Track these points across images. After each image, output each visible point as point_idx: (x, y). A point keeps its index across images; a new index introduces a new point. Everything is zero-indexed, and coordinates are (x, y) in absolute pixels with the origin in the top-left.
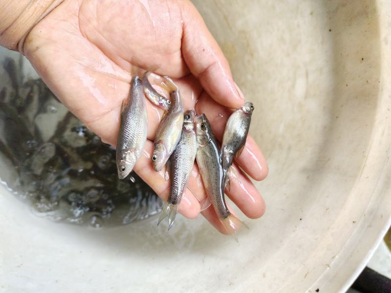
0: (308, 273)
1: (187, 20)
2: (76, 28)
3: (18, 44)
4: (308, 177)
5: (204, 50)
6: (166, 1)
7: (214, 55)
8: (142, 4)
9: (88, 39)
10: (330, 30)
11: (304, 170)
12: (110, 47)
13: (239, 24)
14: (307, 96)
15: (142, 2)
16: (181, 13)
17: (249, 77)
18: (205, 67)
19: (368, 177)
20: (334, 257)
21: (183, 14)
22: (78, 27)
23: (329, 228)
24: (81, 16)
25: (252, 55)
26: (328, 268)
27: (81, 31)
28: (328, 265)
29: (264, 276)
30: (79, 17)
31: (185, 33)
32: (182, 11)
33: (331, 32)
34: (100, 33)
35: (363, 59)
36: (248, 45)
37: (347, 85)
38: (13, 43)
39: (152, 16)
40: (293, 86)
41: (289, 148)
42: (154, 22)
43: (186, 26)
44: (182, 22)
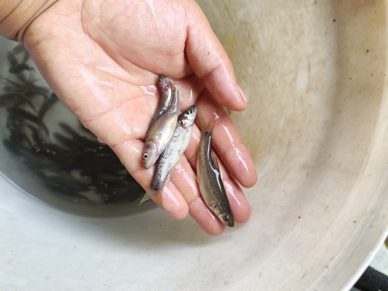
0: (306, 274)
1: (192, 22)
2: (79, 25)
3: (17, 34)
4: (308, 174)
5: (209, 53)
6: (172, 2)
7: (219, 58)
8: (147, 5)
9: (90, 36)
10: (334, 21)
11: (304, 167)
12: (111, 45)
13: (241, 14)
14: (308, 90)
15: (148, 2)
16: (186, 15)
17: (250, 70)
18: (210, 70)
19: (370, 175)
20: (332, 258)
21: (188, 16)
22: (80, 23)
23: (328, 228)
24: (83, 13)
25: (253, 47)
26: (327, 270)
27: (83, 28)
28: (327, 267)
29: (260, 275)
30: (81, 13)
31: (190, 35)
32: (187, 13)
33: (335, 23)
34: (103, 31)
35: (368, 51)
36: (249, 37)
37: (351, 79)
38: (12, 33)
39: (156, 17)
40: (295, 80)
41: (290, 144)
42: (158, 24)
43: (190, 29)
44: (187, 25)
